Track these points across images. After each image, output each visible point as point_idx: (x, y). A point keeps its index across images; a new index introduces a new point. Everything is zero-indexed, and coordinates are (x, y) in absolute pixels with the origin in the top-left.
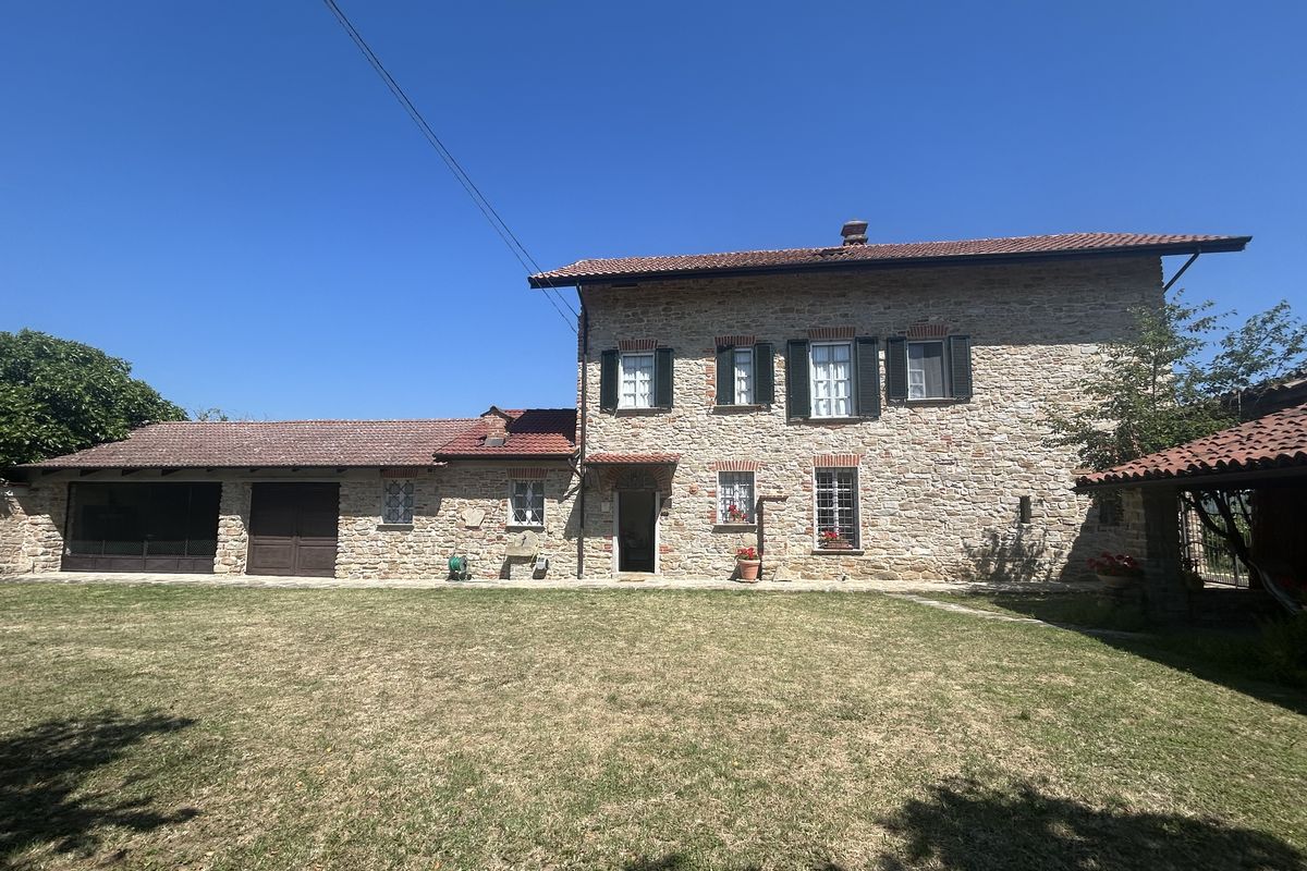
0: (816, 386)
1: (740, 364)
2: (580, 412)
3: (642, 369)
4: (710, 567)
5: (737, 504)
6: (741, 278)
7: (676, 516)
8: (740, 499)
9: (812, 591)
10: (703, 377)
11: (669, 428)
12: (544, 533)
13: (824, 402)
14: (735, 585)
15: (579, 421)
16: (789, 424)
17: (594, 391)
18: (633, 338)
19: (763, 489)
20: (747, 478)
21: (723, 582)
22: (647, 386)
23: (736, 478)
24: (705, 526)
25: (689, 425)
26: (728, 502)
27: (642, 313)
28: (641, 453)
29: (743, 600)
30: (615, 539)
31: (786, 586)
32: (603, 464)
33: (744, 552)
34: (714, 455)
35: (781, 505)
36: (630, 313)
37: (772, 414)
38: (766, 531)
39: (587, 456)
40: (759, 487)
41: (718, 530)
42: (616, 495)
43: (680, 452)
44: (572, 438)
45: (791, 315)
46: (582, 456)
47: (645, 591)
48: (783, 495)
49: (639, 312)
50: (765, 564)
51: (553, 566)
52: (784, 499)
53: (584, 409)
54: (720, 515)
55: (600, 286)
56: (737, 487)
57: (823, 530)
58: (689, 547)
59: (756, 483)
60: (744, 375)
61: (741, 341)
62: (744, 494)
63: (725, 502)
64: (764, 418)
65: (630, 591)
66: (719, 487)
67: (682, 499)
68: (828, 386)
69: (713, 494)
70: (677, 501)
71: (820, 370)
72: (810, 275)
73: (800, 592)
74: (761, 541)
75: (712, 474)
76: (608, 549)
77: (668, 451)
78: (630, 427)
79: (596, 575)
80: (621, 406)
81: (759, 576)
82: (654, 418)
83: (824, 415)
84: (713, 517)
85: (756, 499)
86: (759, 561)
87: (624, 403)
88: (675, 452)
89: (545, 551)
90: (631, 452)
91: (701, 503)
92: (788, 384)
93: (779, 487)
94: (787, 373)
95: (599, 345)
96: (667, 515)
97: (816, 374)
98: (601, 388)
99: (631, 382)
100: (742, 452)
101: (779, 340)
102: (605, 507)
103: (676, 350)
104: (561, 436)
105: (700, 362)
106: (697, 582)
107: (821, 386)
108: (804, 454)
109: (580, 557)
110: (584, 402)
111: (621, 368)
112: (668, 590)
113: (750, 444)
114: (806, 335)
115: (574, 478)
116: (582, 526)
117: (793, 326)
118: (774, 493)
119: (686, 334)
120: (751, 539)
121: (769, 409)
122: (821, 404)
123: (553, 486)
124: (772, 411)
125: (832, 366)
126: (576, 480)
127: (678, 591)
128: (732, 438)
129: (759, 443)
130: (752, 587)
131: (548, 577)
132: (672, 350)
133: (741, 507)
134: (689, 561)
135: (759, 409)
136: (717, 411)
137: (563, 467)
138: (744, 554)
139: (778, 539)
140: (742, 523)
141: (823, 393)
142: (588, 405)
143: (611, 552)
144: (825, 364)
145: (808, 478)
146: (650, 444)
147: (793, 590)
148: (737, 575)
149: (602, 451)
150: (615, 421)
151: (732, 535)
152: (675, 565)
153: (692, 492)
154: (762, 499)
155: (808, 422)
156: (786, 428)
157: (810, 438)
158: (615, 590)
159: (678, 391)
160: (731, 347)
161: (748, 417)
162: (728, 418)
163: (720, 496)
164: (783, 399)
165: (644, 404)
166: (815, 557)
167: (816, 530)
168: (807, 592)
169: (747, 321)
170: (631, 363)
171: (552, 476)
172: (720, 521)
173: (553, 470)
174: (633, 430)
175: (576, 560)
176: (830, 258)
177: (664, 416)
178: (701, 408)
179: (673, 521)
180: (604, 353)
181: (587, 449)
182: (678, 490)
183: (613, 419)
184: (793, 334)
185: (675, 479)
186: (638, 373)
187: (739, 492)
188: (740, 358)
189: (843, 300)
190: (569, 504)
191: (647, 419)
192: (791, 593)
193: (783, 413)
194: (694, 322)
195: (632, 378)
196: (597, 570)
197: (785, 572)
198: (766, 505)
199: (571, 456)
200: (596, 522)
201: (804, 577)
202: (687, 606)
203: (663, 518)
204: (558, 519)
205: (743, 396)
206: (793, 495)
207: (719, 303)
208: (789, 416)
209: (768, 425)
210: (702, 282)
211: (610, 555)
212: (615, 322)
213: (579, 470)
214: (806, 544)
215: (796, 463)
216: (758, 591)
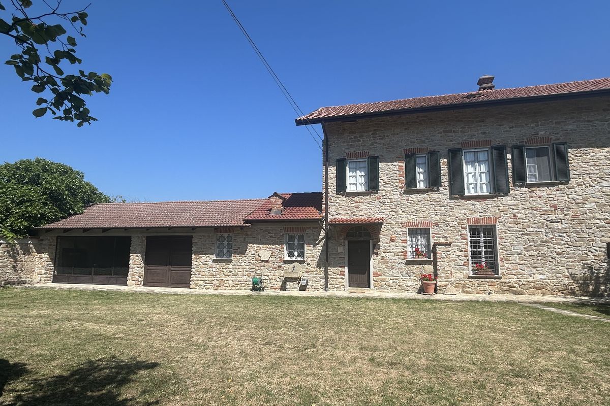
0: (467, 176)
1: (419, 164)
2: (324, 194)
3: (360, 169)
4: (404, 285)
5: (419, 247)
6: (418, 114)
7: (383, 254)
8: (422, 245)
9: (471, 301)
10: (397, 172)
11: (377, 203)
12: (305, 264)
13: (472, 186)
14: (420, 297)
15: (324, 200)
16: (451, 199)
17: (333, 182)
18: (355, 151)
19: (435, 238)
20: (425, 232)
21: (413, 294)
22: (363, 178)
23: (419, 232)
24: (400, 261)
25: (389, 201)
26: (414, 246)
27: (360, 137)
28: (360, 217)
29: (428, 305)
30: (346, 268)
31: (453, 297)
32: (339, 224)
33: (425, 276)
34: (405, 218)
35: (448, 248)
36: (352, 137)
37: (440, 193)
38: (439, 264)
39: (329, 220)
40: (433, 237)
41: (408, 263)
42: (346, 242)
43: (384, 216)
44: (320, 209)
45: (450, 134)
46: (326, 220)
47: (367, 299)
48: (449, 242)
49: (358, 136)
50: (439, 284)
51: (310, 283)
52: (449, 244)
53: (327, 193)
54: (409, 254)
55: (335, 122)
56: (419, 237)
57: (475, 263)
58: (391, 273)
59: (431, 235)
60: (421, 170)
61: (420, 150)
62: (424, 242)
63: (412, 246)
64: (435, 195)
65: (358, 299)
66: (408, 237)
67: (386, 245)
68: (475, 175)
69: (405, 241)
70: (383, 245)
71: (470, 167)
72: (461, 110)
73: (463, 301)
74: (436, 270)
75: (404, 230)
76: (342, 274)
77: (377, 216)
78: (354, 202)
79: (335, 289)
80: (348, 190)
81: (435, 291)
82: (368, 197)
83: (473, 193)
84: (405, 255)
85: (432, 244)
86: (435, 282)
87: (350, 189)
88: (381, 217)
89: (306, 275)
90: (355, 217)
91: (397, 247)
92: (449, 174)
93: (446, 237)
94: (449, 169)
95: (334, 156)
96: (377, 254)
97: (467, 169)
98: (336, 180)
99: (354, 176)
100: (422, 216)
101: (443, 150)
102: (340, 249)
103: (380, 157)
104: (313, 208)
105: (394, 163)
106: (397, 294)
107: (470, 176)
108: (461, 217)
109: (326, 278)
110: (327, 189)
111: (348, 169)
112: (381, 299)
113: (427, 212)
114: (460, 146)
115: (321, 232)
116: (327, 261)
117: (451, 141)
118: (443, 241)
119: (386, 148)
120: (429, 268)
121: (438, 190)
122: (471, 186)
123: (310, 237)
124: (440, 192)
125: (477, 164)
126: (323, 233)
127: (387, 299)
128: (415, 208)
129: (432, 210)
130: (432, 298)
131: (307, 289)
132: (378, 157)
133: (422, 249)
134: (391, 281)
135: (432, 191)
136: (406, 192)
137: (315, 226)
138: (424, 278)
139: (447, 268)
140: (425, 259)
141: (471, 180)
142: (329, 190)
143: (344, 275)
144: (472, 163)
145: (464, 231)
146: (366, 212)
147: (459, 300)
148: (421, 290)
149: (337, 216)
150: (345, 199)
151: (418, 266)
152: (383, 283)
153: (392, 240)
154: (435, 245)
155: (463, 197)
156: (449, 201)
157: (465, 207)
158: (350, 298)
159: (381, 181)
160: (413, 154)
161: (425, 195)
162: (413, 196)
163: (409, 243)
164: (447, 184)
165: (361, 189)
166: (470, 280)
167: (470, 263)
168: (467, 301)
169: (423, 139)
170: (354, 165)
171: (309, 231)
172: (410, 258)
173: (310, 228)
174: (355, 204)
175: (324, 280)
176: (474, 100)
177: (373, 196)
178: (396, 190)
179: (381, 258)
180: (338, 161)
181: (329, 215)
182: (383, 240)
183: (343, 198)
184: (451, 145)
185: (381, 233)
186: (358, 171)
187: (421, 241)
188: (419, 161)
189: (482, 124)
190: (319, 248)
191: (364, 198)
192: (458, 302)
193: (447, 192)
194: (390, 141)
195: (354, 174)
196: (336, 286)
197: (451, 289)
198: (439, 248)
199: (320, 220)
200: (335, 258)
201: (464, 292)
202: (395, 308)
203: (375, 255)
204: (313, 256)
205: (422, 183)
206: (455, 242)
207: (406, 129)
208: (451, 193)
209: (438, 200)
210: (395, 117)
211: (344, 277)
212: (344, 142)
213: (324, 228)
214: (464, 272)
215: (456, 223)
216: (437, 300)
